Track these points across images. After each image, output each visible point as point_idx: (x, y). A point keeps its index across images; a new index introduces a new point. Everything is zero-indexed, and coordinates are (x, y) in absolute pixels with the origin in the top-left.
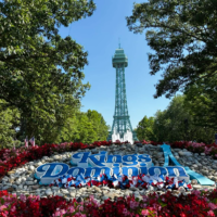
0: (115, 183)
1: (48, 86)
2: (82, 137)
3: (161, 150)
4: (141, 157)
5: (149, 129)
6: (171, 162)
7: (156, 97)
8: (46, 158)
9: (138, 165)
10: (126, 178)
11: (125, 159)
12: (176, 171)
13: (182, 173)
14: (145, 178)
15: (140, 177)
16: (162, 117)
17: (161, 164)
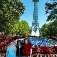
0: (34, 46)
1: (11, 16)
2: (20, 31)
3: (45, 39)
4: (40, 40)
5: (46, 29)
6: (46, 42)
7: (47, 21)
8: (17, 40)
9: (39, 42)
10: (36, 45)
11: (36, 41)
12: (47, 44)
13: (48, 44)
14: (40, 45)
15: (39, 44)
16: (51, 25)
17: (44, 42)
